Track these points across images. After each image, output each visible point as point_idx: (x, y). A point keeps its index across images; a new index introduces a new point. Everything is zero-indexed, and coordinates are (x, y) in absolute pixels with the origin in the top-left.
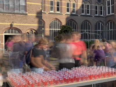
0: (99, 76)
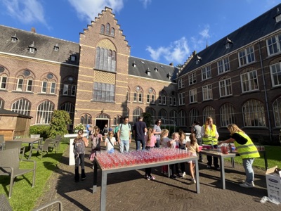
0: (174, 157)
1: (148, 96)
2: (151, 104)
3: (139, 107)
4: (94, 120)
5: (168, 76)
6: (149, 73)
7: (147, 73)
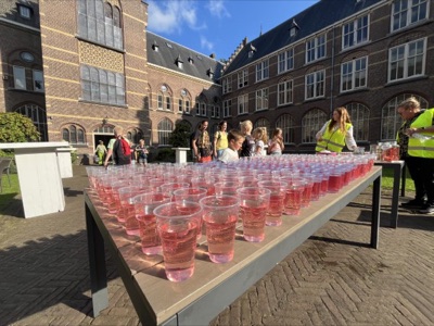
1: (180, 102)
2: (184, 114)
3: (167, 118)
4: (91, 134)
5: (208, 73)
6: (180, 64)
7: (176, 63)
